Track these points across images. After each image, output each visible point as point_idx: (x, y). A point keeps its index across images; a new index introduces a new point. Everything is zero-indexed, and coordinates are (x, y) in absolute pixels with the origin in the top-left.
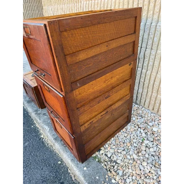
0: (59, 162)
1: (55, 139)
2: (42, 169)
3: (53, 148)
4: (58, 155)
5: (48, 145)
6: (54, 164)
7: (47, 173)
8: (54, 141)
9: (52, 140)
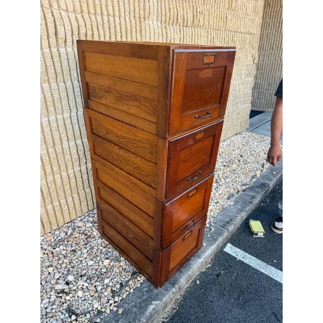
0: (198, 282)
1: (173, 285)
2: (212, 302)
3: (178, 297)
4: (188, 287)
5: (175, 309)
6: (201, 289)
7: (214, 294)
8: (177, 286)
9: (174, 290)
